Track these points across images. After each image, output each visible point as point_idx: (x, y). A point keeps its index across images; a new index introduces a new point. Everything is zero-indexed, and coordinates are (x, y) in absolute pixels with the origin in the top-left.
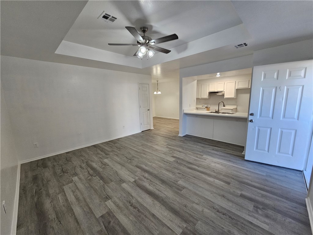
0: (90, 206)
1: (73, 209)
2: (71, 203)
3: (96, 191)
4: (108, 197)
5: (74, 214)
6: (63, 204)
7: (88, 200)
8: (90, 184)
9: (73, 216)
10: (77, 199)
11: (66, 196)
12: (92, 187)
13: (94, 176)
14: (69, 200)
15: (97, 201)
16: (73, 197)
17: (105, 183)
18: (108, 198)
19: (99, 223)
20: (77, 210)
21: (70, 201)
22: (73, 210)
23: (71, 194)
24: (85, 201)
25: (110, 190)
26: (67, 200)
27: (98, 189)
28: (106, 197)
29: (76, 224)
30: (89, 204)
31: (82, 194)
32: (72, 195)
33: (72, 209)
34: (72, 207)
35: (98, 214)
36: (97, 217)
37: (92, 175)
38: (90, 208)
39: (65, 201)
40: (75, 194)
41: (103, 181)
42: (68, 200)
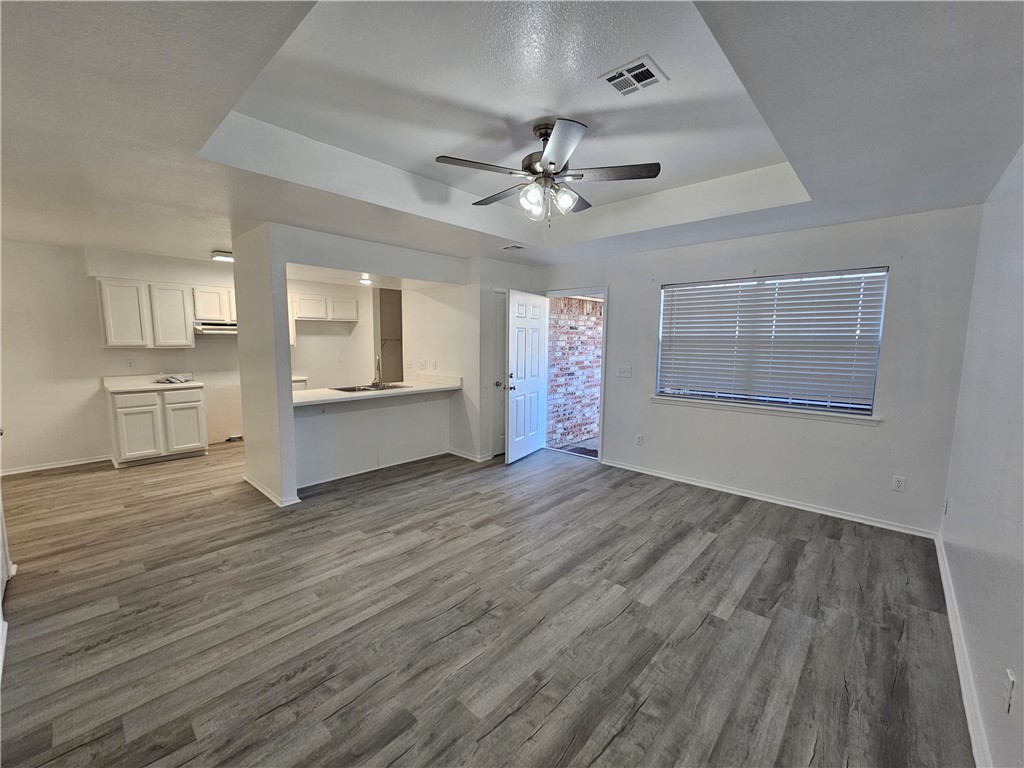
0: (758, 646)
1: (797, 681)
2: (791, 700)
3: (704, 658)
4: (707, 621)
5: (804, 669)
6: (811, 722)
7: (748, 658)
8: (688, 689)
9: (809, 667)
10: (765, 690)
11: (786, 741)
12: (697, 674)
13: (637, 697)
14: (788, 712)
15: (734, 638)
16: (771, 710)
17: (661, 645)
18: (709, 620)
19: (777, 613)
20: (791, 669)
21: (790, 707)
22: (801, 678)
23: (764, 725)
24: (755, 664)
25: (683, 624)
26: (793, 722)
27: (694, 654)
28: (709, 623)
29: (815, 650)
30: (756, 652)
31: (740, 688)
32: (769, 717)
33: (800, 681)
34: (796, 685)
35: (762, 623)
36: (768, 622)
37: (635, 710)
38: (764, 644)
39: (802, 725)
40: (756, 713)
41: (653, 655)
42: (791, 718)
